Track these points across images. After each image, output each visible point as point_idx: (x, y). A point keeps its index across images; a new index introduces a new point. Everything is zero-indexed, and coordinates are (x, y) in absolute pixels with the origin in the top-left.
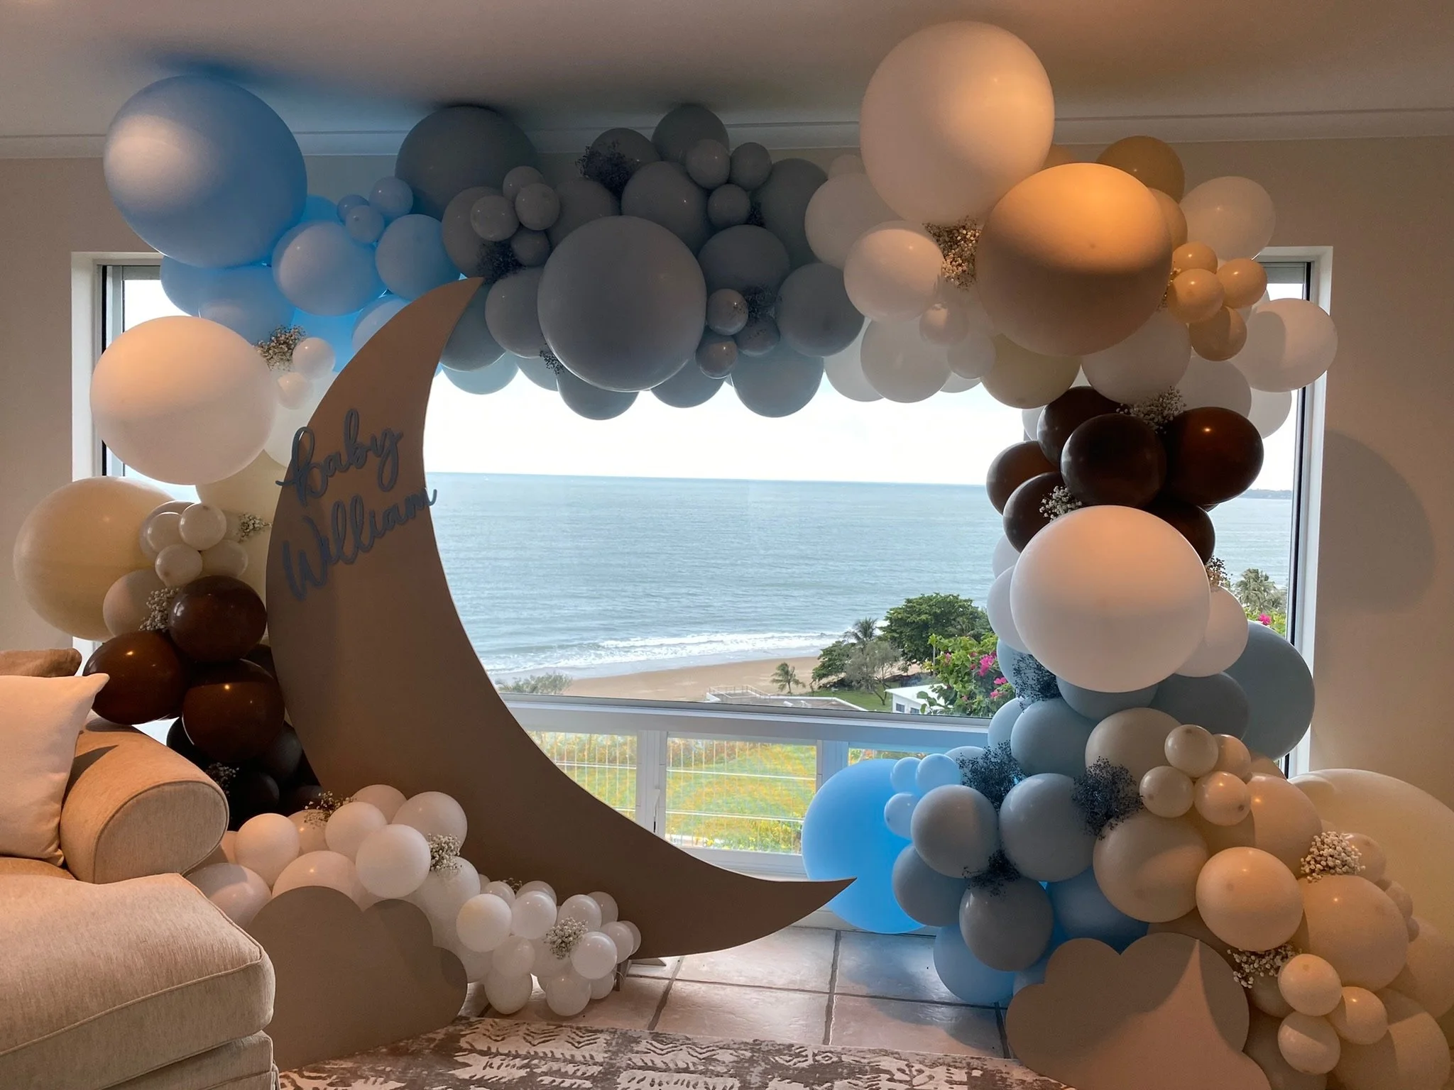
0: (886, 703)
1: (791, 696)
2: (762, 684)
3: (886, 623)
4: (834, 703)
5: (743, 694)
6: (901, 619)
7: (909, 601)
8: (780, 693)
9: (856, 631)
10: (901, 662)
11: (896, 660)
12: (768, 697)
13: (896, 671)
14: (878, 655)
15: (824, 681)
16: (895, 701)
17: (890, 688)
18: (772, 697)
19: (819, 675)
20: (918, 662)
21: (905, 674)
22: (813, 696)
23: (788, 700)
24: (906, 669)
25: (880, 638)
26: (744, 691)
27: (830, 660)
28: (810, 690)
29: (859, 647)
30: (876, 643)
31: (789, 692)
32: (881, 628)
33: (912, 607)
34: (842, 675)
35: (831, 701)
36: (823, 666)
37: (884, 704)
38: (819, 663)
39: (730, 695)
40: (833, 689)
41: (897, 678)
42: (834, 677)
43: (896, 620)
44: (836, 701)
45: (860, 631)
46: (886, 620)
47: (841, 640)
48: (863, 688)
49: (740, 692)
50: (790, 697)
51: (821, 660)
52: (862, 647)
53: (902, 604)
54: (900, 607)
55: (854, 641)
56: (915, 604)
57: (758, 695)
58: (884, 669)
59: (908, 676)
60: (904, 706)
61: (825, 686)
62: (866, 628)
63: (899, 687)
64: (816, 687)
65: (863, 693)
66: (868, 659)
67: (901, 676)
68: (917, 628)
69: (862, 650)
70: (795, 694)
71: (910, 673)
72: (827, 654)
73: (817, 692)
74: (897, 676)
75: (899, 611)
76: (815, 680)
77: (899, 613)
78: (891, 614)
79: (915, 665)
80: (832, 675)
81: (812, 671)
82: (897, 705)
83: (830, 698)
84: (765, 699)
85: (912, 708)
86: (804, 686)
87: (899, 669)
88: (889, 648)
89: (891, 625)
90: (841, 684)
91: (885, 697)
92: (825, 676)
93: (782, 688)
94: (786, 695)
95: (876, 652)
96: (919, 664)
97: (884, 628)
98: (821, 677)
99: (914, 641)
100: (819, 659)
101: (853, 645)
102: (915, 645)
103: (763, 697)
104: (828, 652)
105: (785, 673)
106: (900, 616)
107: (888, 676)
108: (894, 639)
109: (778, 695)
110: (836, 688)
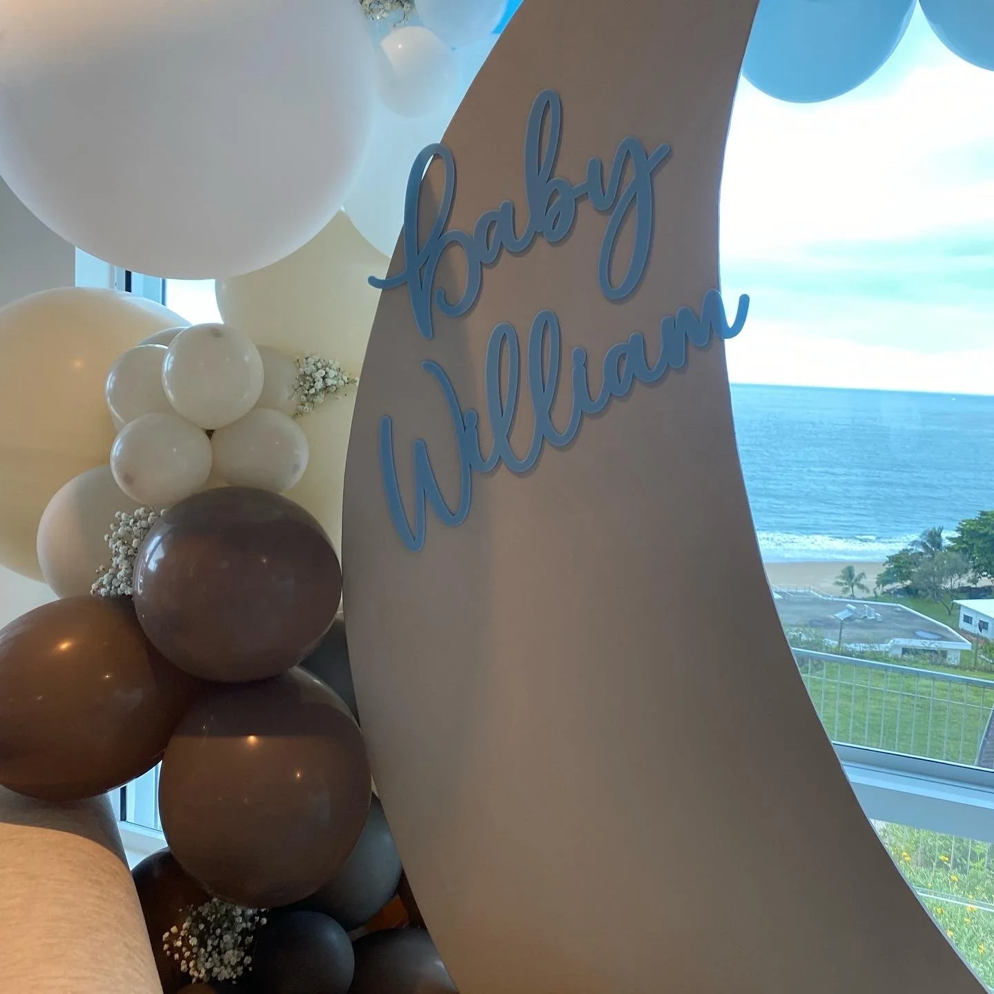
0: (953, 612)
1: (854, 599)
2: (823, 585)
3: (957, 535)
4: (899, 609)
5: (804, 594)
6: (974, 531)
7: (983, 513)
8: (844, 595)
9: (924, 541)
10: (971, 574)
11: (966, 571)
12: (831, 599)
13: (964, 582)
14: (947, 566)
15: (888, 587)
16: (963, 613)
17: (958, 599)
18: (835, 599)
19: (883, 581)
20: (989, 576)
21: (974, 586)
22: (876, 601)
23: (850, 603)
24: (975, 582)
25: (949, 548)
26: (807, 591)
27: (895, 567)
28: (874, 595)
29: (927, 556)
30: (945, 554)
31: (851, 596)
32: (951, 539)
33: (986, 519)
34: (908, 582)
35: (896, 607)
36: (888, 572)
37: (950, 614)
38: (883, 570)
39: (791, 593)
40: (898, 596)
41: (965, 590)
42: (898, 584)
43: (967, 532)
44: (901, 608)
45: (928, 541)
46: (957, 531)
47: (909, 547)
48: (930, 596)
49: (802, 591)
50: (851, 600)
51: (887, 566)
52: (931, 556)
53: (974, 516)
54: (974, 519)
55: (921, 550)
56: (990, 517)
57: (821, 596)
58: (953, 580)
59: (976, 588)
60: (972, 618)
61: (889, 592)
62: (934, 538)
63: (967, 599)
64: (879, 592)
65: (928, 601)
66: (935, 569)
67: (969, 588)
68: (990, 541)
69: (930, 559)
70: (858, 597)
71: (979, 585)
72: (893, 561)
73: (880, 597)
74: (966, 587)
75: (972, 522)
76: (878, 586)
77: (972, 525)
78: (963, 525)
79: (986, 578)
80: (896, 581)
81: (876, 576)
82: (965, 616)
83: (895, 605)
84: (827, 600)
85: (980, 621)
86: (868, 591)
87: (969, 581)
88: (960, 561)
89: (962, 537)
90: (908, 590)
91: (952, 607)
92: (891, 582)
93: (845, 591)
94: (848, 598)
95: (945, 562)
96: (990, 578)
97: (956, 538)
98: (885, 583)
99: (986, 553)
100: (884, 565)
101: (921, 554)
102: (987, 558)
103: (826, 598)
104: (893, 559)
105: (849, 575)
106: (972, 528)
107: (956, 587)
108: (965, 550)
109: (840, 597)
110: (901, 594)
